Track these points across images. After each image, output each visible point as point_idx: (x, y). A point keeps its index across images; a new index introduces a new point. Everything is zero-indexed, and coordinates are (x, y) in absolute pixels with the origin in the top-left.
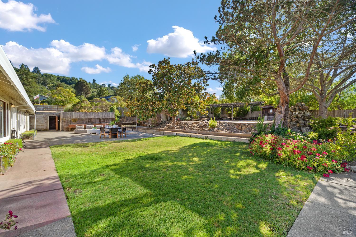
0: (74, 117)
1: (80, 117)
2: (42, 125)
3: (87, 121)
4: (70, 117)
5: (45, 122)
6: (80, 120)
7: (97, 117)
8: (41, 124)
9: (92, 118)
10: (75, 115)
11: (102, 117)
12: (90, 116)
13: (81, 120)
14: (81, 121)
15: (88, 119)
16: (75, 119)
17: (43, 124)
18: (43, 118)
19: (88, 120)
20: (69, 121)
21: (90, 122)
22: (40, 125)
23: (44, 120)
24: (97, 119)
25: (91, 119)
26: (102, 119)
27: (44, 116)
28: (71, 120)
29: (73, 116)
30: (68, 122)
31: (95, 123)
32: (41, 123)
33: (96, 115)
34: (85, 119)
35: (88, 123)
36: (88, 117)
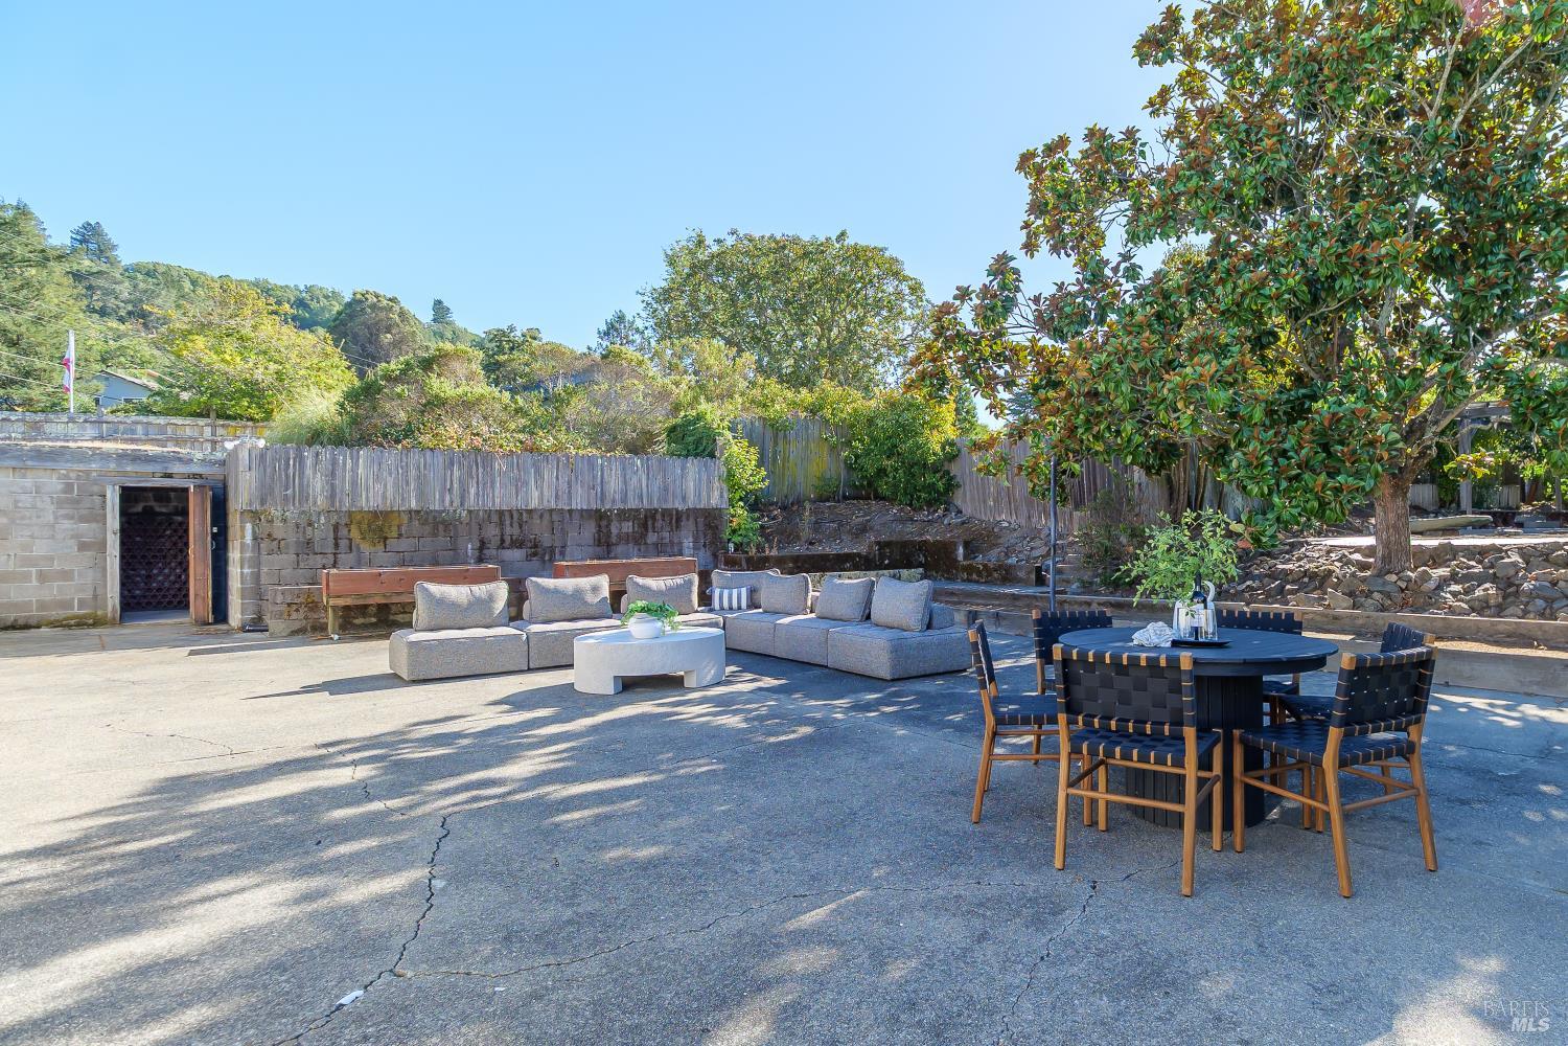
0: (371, 499)
1: (421, 495)
2: (43, 577)
3: (492, 532)
4: (332, 496)
5: (83, 547)
6: (424, 523)
7: (579, 502)
8: (29, 561)
9: (534, 504)
10: (377, 478)
11: (624, 500)
12: (519, 484)
13: (437, 524)
14: (435, 535)
15: (501, 513)
16: (375, 514)
17: (56, 566)
18: (60, 504)
19: (501, 523)
20: (318, 536)
21: (518, 544)
22: (26, 577)
23: (67, 524)
24: (576, 520)
25: (523, 516)
26: (624, 515)
27: (69, 488)
28: (336, 528)
29: (354, 483)
30: (309, 542)
31: (562, 554)
32: (39, 549)
33: (569, 483)
34: (470, 512)
35: (494, 552)
36: (497, 501)
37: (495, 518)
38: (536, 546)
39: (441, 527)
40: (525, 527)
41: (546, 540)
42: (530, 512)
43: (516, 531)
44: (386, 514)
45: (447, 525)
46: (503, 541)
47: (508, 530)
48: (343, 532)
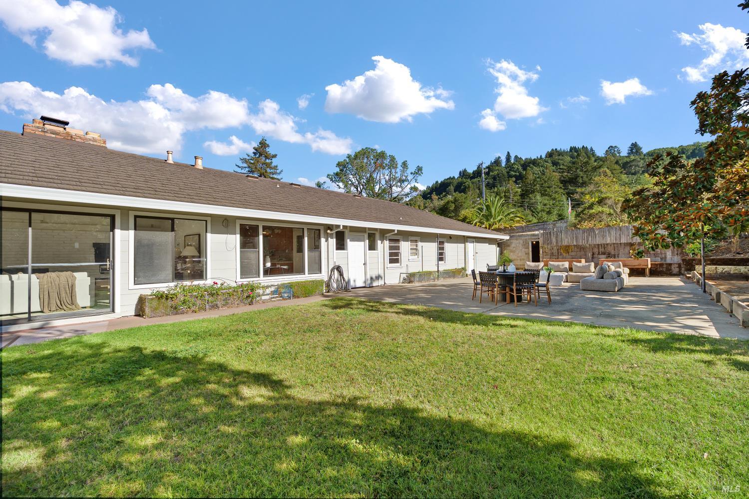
0: (565, 243)
1: (577, 241)
2: (520, 260)
3: (596, 250)
4: (557, 243)
5: (526, 254)
6: (578, 248)
7: (623, 240)
8: (518, 257)
9: (608, 242)
10: (566, 238)
12: (604, 237)
13: (581, 248)
14: (580, 251)
15: (598, 245)
16: (566, 246)
17: (522, 258)
18: (522, 245)
20: (554, 252)
21: (604, 253)
22: (518, 260)
23: (523, 249)
24: (623, 246)
25: (605, 246)
27: (523, 243)
28: (558, 249)
29: (561, 239)
31: (618, 257)
32: (520, 255)
33: (620, 235)
34: (590, 245)
35: (596, 256)
36: (597, 241)
37: (597, 246)
38: (609, 254)
39: (582, 249)
40: (606, 248)
41: (613, 252)
42: (607, 244)
43: (603, 250)
44: (569, 246)
45: (583, 249)
46: (599, 253)
47: (601, 250)
48: (559, 251)
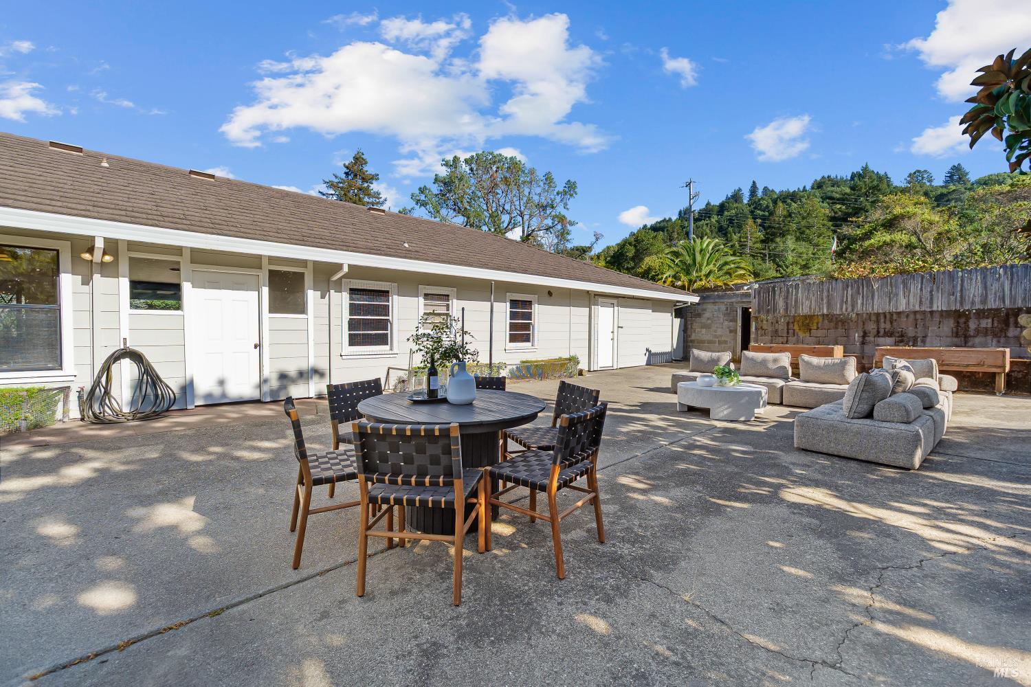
0: (804, 310)
1: (829, 305)
3: (871, 327)
4: (786, 309)
5: (731, 331)
6: (830, 321)
7: (939, 305)
8: (716, 336)
9: (902, 307)
10: (807, 298)
11: (984, 300)
12: (891, 296)
13: (838, 322)
14: (836, 328)
15: (878, 315)
16: (806, 317)
17: (723, 339)
18: (725, 315)
19: (878, 321)
20: (780, 328)
21: (889, 334)
22: (715, 342)
23: (726, 323)
24: (937, 318)
25: (893, 317)
26: (981, 314)
27: (727, 309)
28: (788, 323)
29: (796, 301)
30: (777, 331)
31: (924, 342)
32: (719, 332)
33: (931, 292)
34: (857, 314)
35: (872, 339)
36: (875, 307)
37: (873, 318)
38: (902, 336)
39: (840, 324)
40: (895, 324)
41: (911, 332)
42: (899, 314)
43: (888, 326)
44: (811, 317)
45: (843, 322)
46: (878, 332)
47: (882, 325)
48: (791, 326)
